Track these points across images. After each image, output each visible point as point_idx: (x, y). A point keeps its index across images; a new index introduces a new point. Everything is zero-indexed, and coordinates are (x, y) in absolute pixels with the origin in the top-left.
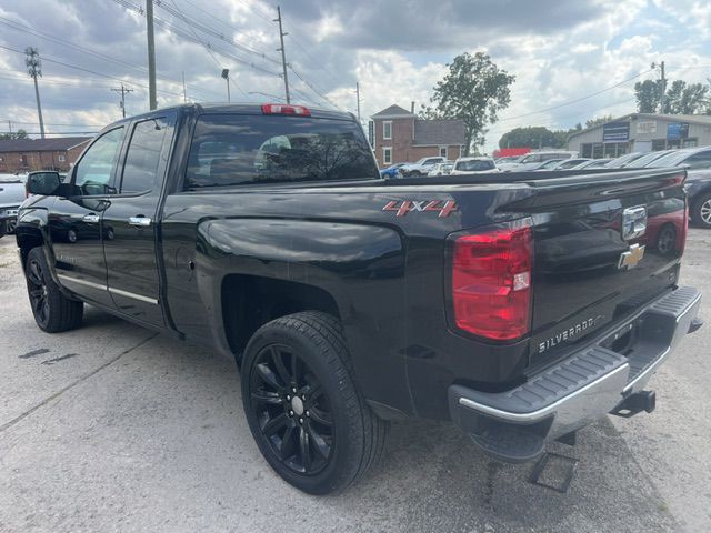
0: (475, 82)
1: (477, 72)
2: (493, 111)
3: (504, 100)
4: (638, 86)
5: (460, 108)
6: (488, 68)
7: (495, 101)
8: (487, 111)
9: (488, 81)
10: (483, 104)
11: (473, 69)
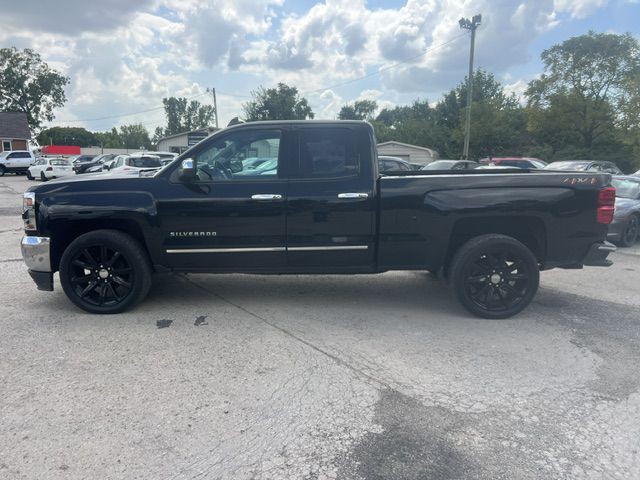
0: (24, 78)
1: (26, 67)
2: (49, 109)
3: (59, 98)
4: (165, 101)
5: (9, 100)
6: (38, 66)
7: (49, 99)
8: (43, 109)
9: (41, 78)
10: (37, 101)
11: (23, 63)
